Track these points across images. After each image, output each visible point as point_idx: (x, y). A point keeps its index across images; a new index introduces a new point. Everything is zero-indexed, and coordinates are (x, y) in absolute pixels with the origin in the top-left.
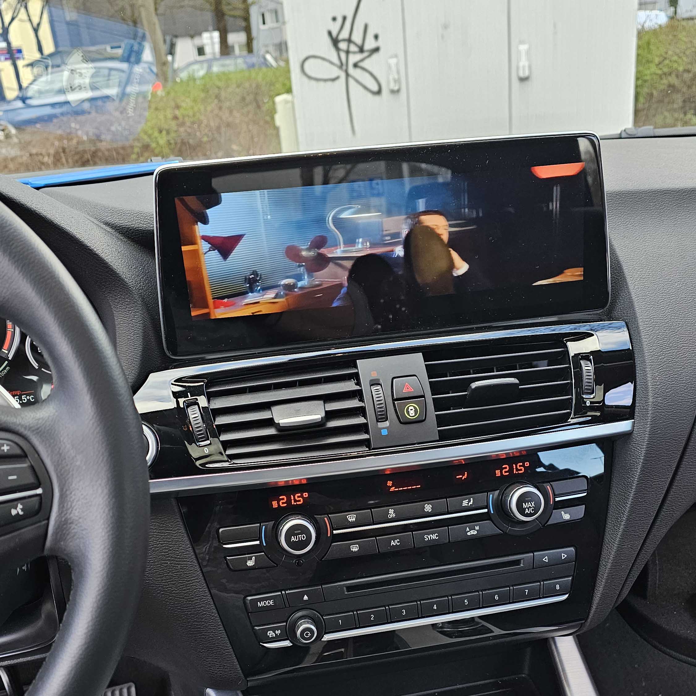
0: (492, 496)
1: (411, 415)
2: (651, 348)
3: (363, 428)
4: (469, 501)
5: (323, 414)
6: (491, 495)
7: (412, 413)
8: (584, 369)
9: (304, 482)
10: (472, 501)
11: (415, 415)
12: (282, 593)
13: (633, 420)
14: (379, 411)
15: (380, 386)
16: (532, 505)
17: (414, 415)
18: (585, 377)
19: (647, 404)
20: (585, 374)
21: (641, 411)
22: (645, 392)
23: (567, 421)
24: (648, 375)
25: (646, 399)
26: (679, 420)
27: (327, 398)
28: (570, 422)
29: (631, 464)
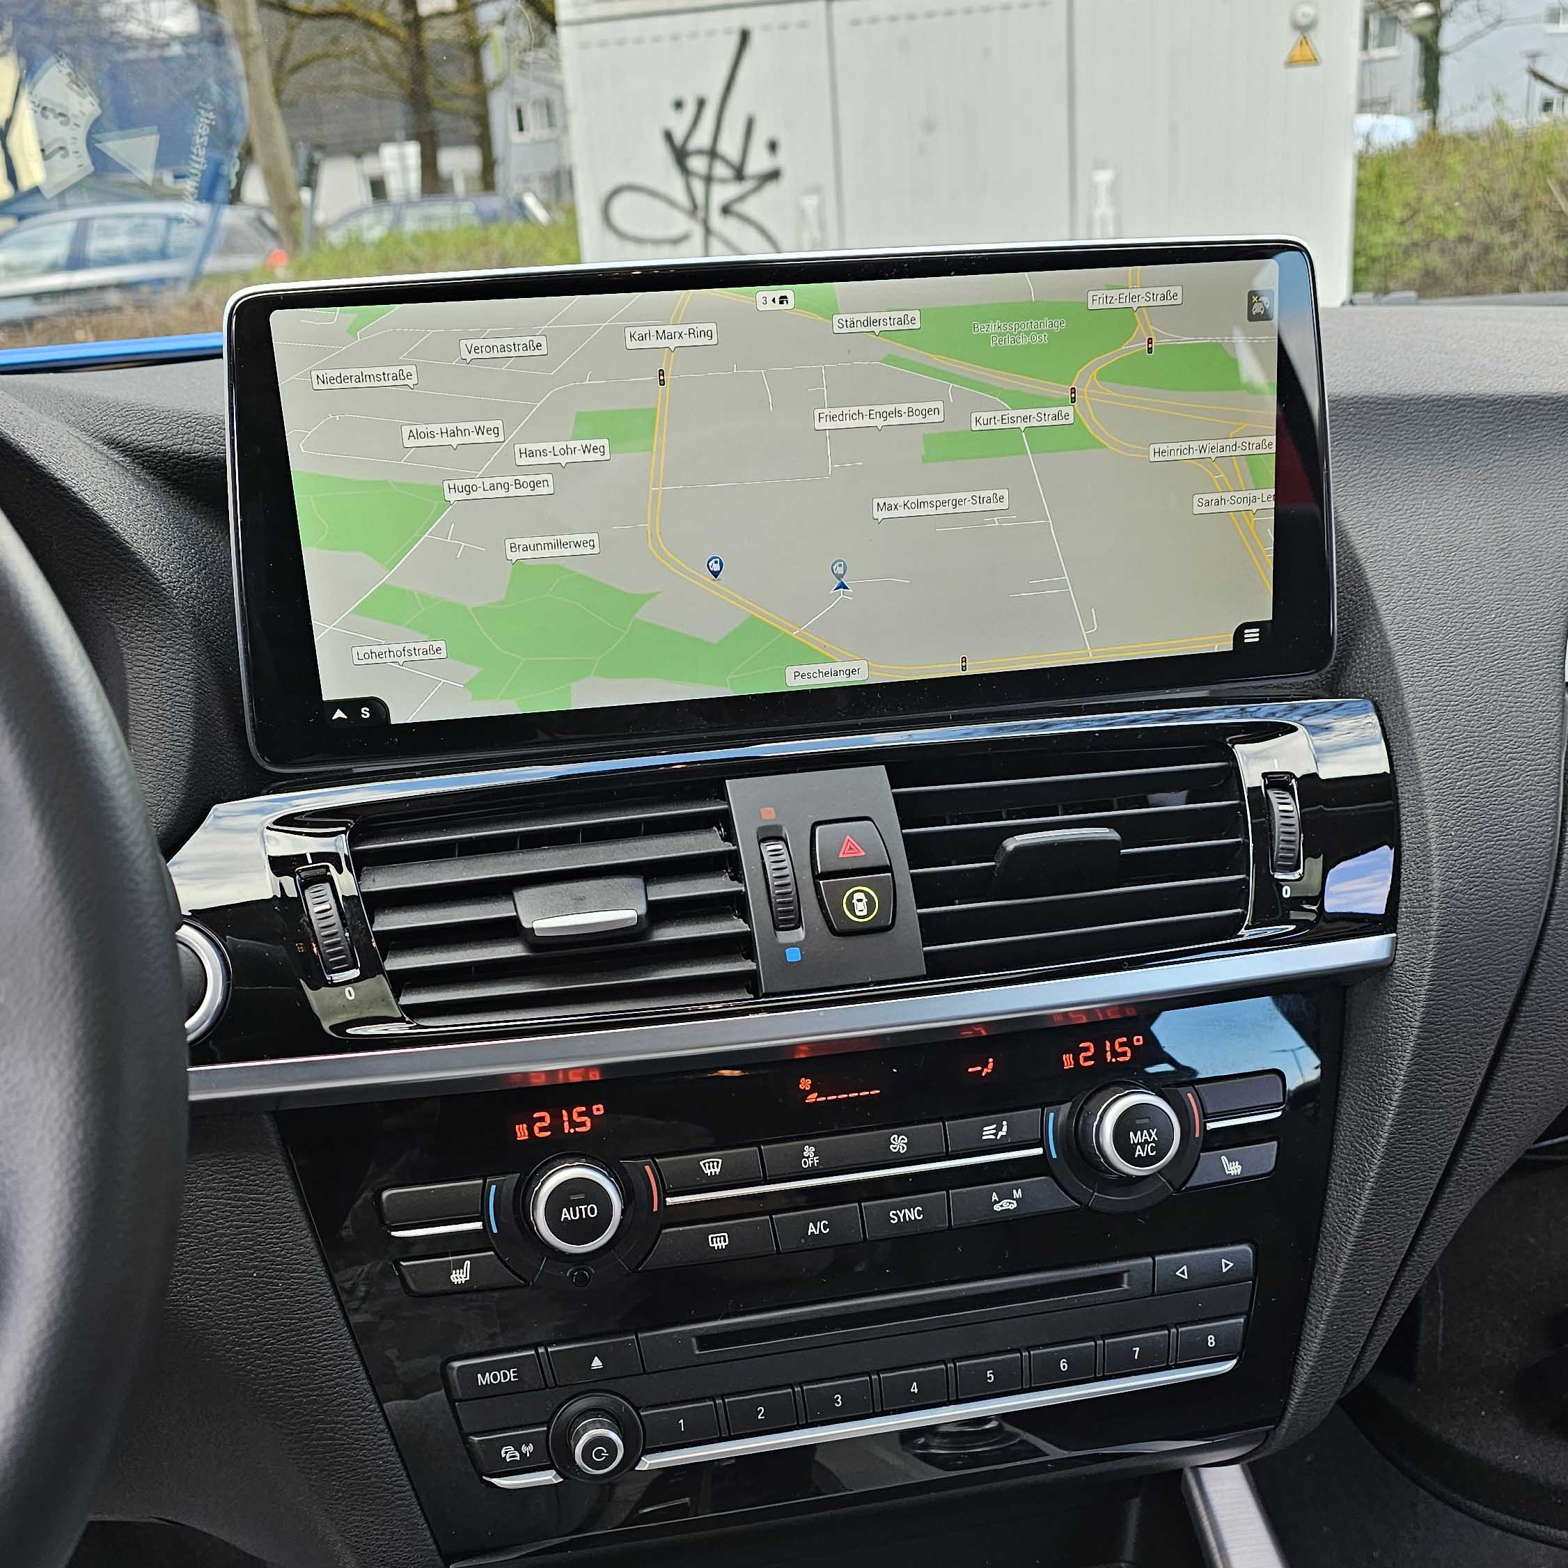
0: (1054, 1118)
1: (858, 914)
2: (1436, 761)
3: (742, 945)
4: (999, 1129)
5: (642, 909)
6: (1052, 1115)
7: (861, 908)
8: (1276, 811)
9: (595, 1076)
10: (1005, 1129)
11: (870, 913)
12: (537, 1351)
13: (1394, 935)
14: (780, 903)
15: (783, 843)
16: (1150, 1136)
17: (865, 913)
18: (1278, 829)
19: (1427, 894)
20: (1278, 821)
21: (1414, 913)
22: (1423, 866)
23: (1234, 934)
24: (1430, 825)
25: (1424, 883)
26: (1505, 934)
27: (652, 872)
28: (1242, 936)
29: (1390, 1042)
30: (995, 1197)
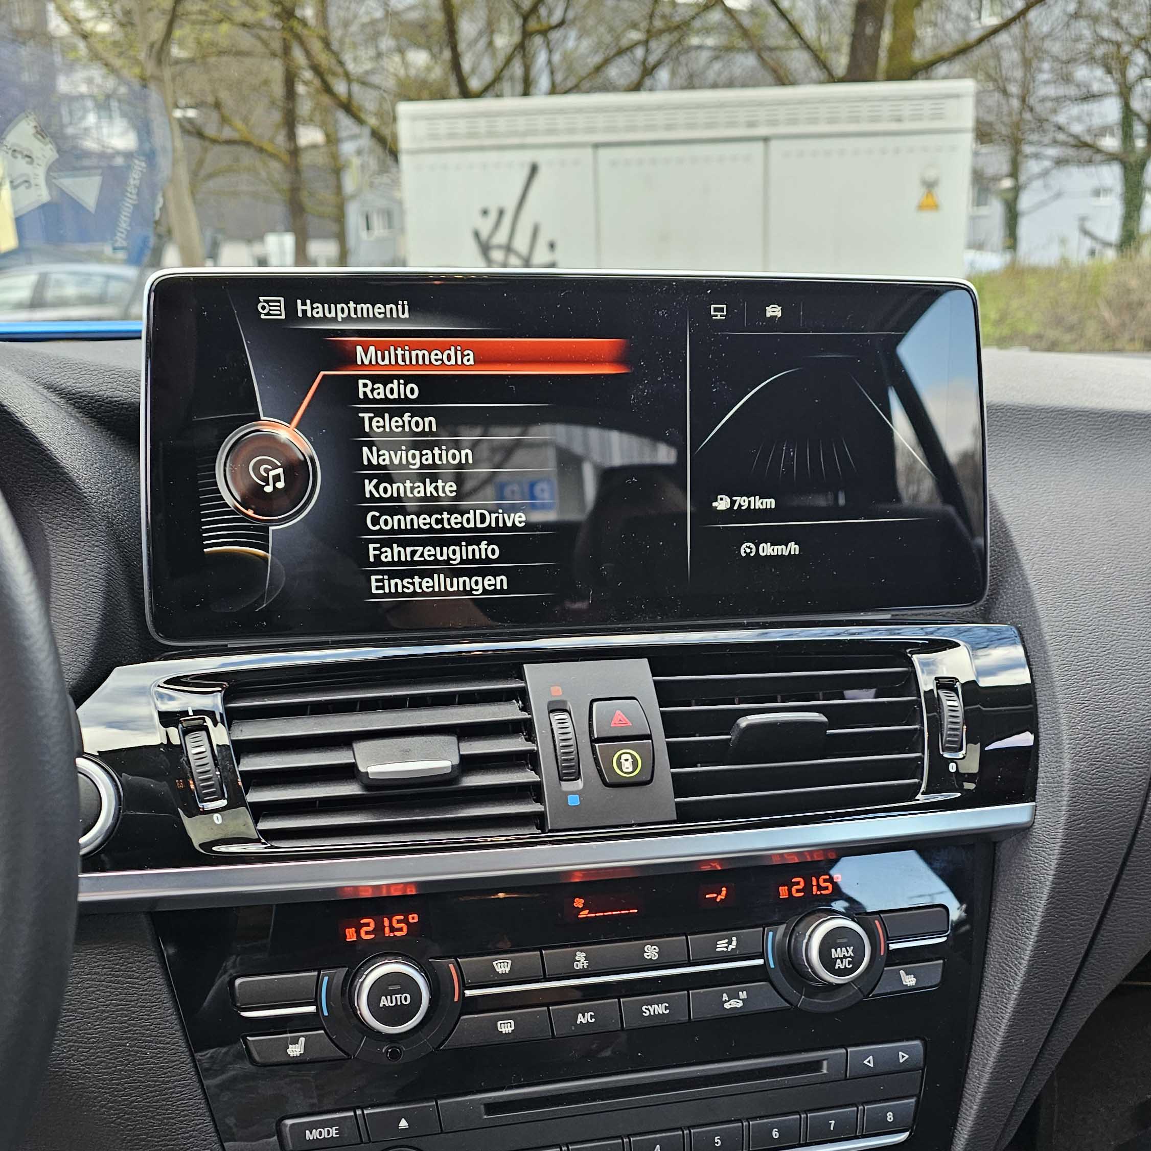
0: (773, 936)
1: (625, 770)
2: (1066, 673)
3: (534, 791)
4: (730, 943)
5: (456, 761)
6: (771, 934)
7: (627, 766)
8: (945, 705)
9: (412, 891)
10: (734, 943)
11: (634, 770)
12: (355, 1113)
13: (1034, 804)
14: (564, 760)
15: (567, 714)
16: (848, 951)
17: (631, 770)
18: (946, 720)
19: (1059, 773)
20: (947, 713)
21: (1049, 787)
22: (1057, 752)
23: (913, 798)
24: (1062, 721)
25: (1057, 765)
26: (1118, 806)
27: (464, 732)
28: (918, 800)
29: (1031, 886)
30: (725, 997)
